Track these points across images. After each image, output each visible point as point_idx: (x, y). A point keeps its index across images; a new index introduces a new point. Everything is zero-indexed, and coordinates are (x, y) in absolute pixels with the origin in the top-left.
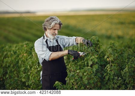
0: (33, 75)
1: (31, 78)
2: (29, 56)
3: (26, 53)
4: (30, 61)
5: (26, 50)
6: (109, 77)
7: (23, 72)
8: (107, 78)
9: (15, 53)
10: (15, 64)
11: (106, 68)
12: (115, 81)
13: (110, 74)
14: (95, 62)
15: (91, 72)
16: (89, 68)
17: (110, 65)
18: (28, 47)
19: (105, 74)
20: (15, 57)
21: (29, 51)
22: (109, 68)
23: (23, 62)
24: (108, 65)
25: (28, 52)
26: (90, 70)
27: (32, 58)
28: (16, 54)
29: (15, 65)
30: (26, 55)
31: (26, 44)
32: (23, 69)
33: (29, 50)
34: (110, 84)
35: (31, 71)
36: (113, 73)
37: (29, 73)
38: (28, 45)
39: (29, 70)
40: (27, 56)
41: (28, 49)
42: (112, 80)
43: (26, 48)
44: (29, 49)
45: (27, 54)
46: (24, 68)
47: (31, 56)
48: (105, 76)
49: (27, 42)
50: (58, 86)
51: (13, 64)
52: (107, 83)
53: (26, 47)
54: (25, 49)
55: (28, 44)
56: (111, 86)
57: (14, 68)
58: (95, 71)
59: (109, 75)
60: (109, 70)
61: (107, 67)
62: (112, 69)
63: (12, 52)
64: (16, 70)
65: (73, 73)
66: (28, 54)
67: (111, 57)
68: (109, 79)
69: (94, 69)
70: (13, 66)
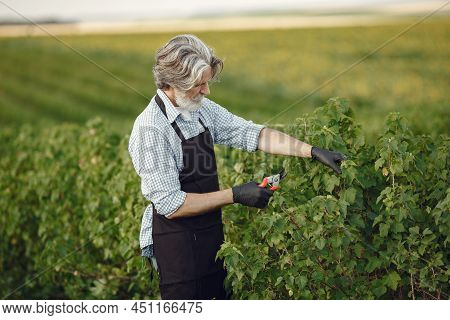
0: (131, 226)
1: (123, 235)
2: (106, 164)
3: (98, 153)
4: (119, 180)
5: (98, 144)
6: (392, 226)
7: (93, 215)
8: (384, 230)
9: (58, 155)
10: (64, 189)
11: (379, 198)
12: (412, 241)
13: (392, 217)
14: (349, 181)
15: (335, 213)
16: (329, 200)
17: (394, 188)
18: (103, 135)
19: (378, 219)
20: (58, 168)
21: (108, 149)
22: (389, 197)
23: (91, 185)
24: (387, 191)
25: (103, 151)
26: (333, 206)
27: (119, 171)
28: (62, 157)
29: (66, 193)
30: (98, 163)
31: (95, 127)
32: (94, 205)
33: (108, 145)
34: (395, 249)
35: (124, 213)
36: (403, 213)
37: (117, 220)
38: (100, 129)
39: (115, 210)
40: (102, 165)
41: (102, 142)
42: (399, 237)
43: (96, 140)
44: (106, 142)
45: (100, 158)
46: (97, 204)
47: (114, 164)
48: (377, 226)
49: (98, 120)
50: (229, 256)
51: (58, 190)
52: (384, 248)
53: (97, 134)
54: (93, 140)
55: (100, 125)
56: (397, 256)
57: (62, 204)
58: (345, 210)
59: (391, 221)
60: (391, 204)
61: (385, 196)
62: (400, 201)
63: (49, 154)
64: (67, 210)
65: (279, 216)
66: (103, 157)
67: (394, 163)
68: (390, 234)
69: (344, 204)
70: (60, 197)
